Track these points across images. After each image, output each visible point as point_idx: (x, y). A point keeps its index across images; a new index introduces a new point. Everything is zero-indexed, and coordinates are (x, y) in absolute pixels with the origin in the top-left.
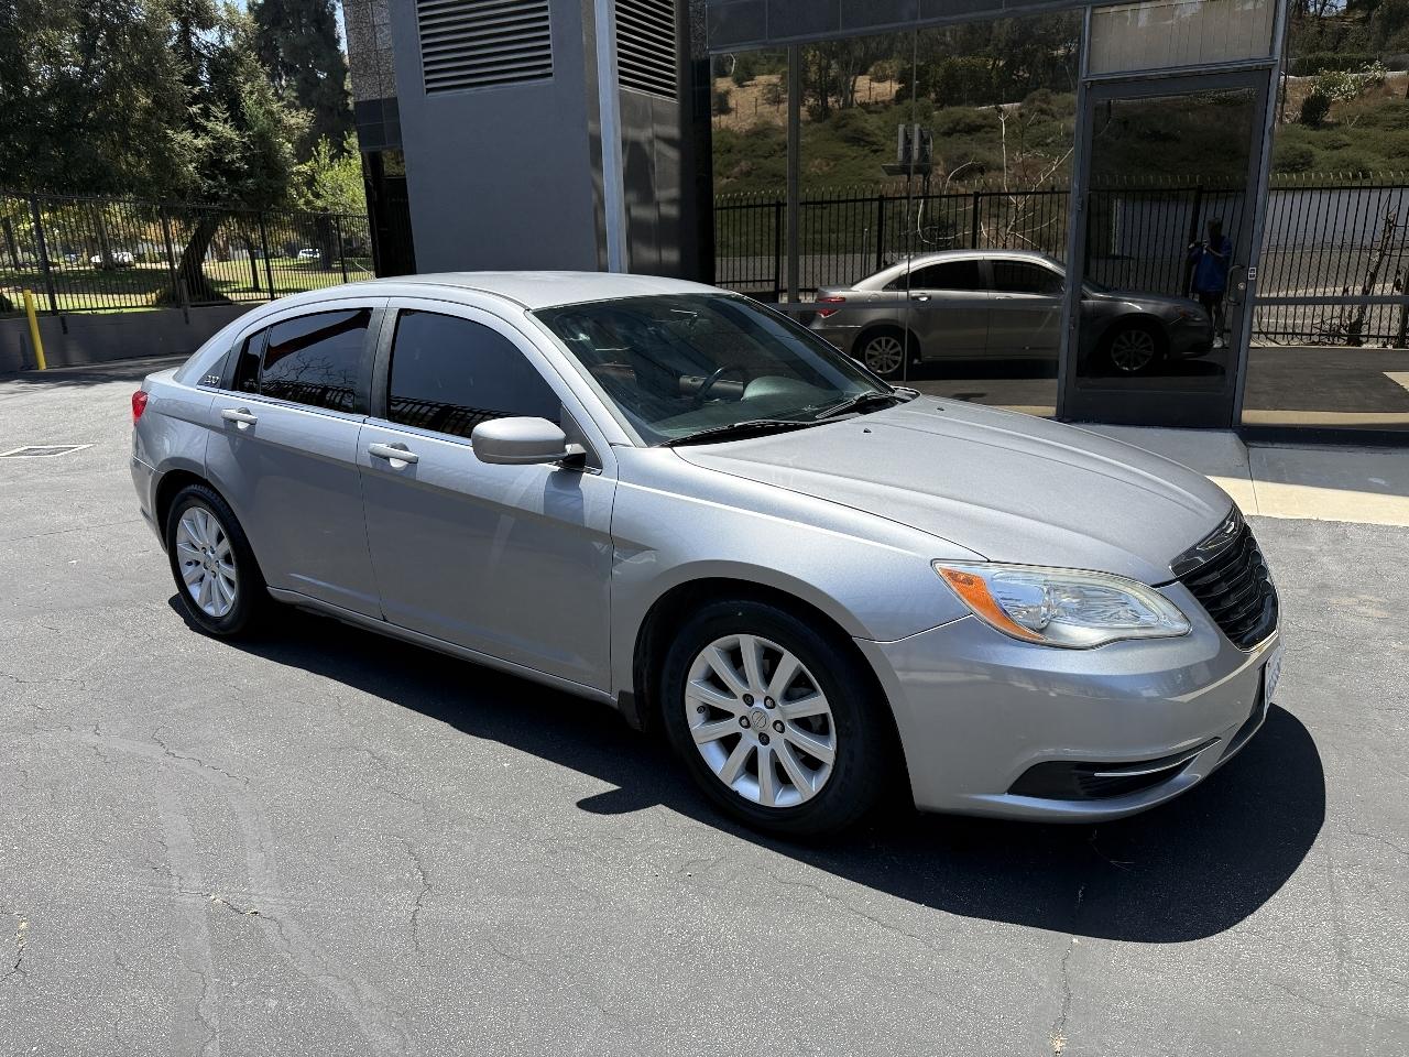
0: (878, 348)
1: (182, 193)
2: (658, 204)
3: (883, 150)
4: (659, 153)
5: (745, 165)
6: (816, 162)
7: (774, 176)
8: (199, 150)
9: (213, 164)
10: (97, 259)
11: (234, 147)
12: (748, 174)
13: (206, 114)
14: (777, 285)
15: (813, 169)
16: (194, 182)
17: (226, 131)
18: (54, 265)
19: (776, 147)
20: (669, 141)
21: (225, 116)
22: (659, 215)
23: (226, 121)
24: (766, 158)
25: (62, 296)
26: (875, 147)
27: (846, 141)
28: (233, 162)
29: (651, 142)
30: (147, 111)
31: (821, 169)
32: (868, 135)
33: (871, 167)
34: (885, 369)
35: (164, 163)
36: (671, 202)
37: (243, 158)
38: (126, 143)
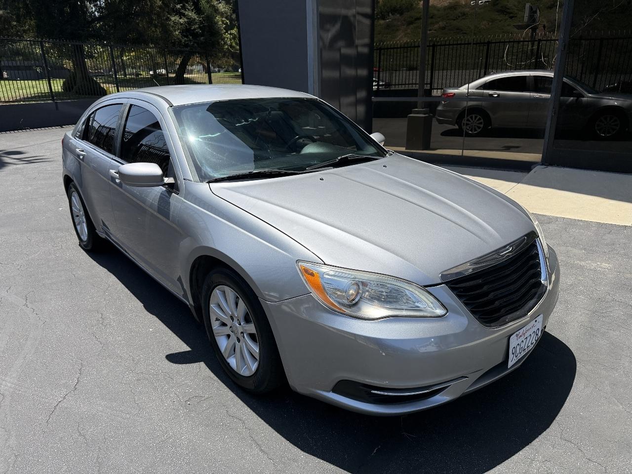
0: (471, 120)
1: (174, 44)
2: (357, 47)
3: (516, 16)
4: (359, 22)
5: (441, 24)
6: (484, 23)
7: (457, 29)
8: (181, 24)
9: (187, 31)
10: (151, 73)
11: (196, 23)
12: (444, 28)
13: (184, 7)
14: (431, 87)
15: (482, 26)
16: (179, 39)
17: (192, 15)
18: (141, 75)
19: (460, 15)
20: (365, 15)
21: (192, 8)
22: (357, 52)
23: (192, 10)
24: (454, 20)
25: (122, 88)
26: (511, 15)
27: (497, 12)
28: (195, 29)
29: (354, 16)
30: (160, 7)
31: (486, 26)
32: (508, 9)
33: (508, 25)
34: (473, 131)
35: (166, 30)
36: (364, 45)
37: (200, 27)
38: (150, 22)
